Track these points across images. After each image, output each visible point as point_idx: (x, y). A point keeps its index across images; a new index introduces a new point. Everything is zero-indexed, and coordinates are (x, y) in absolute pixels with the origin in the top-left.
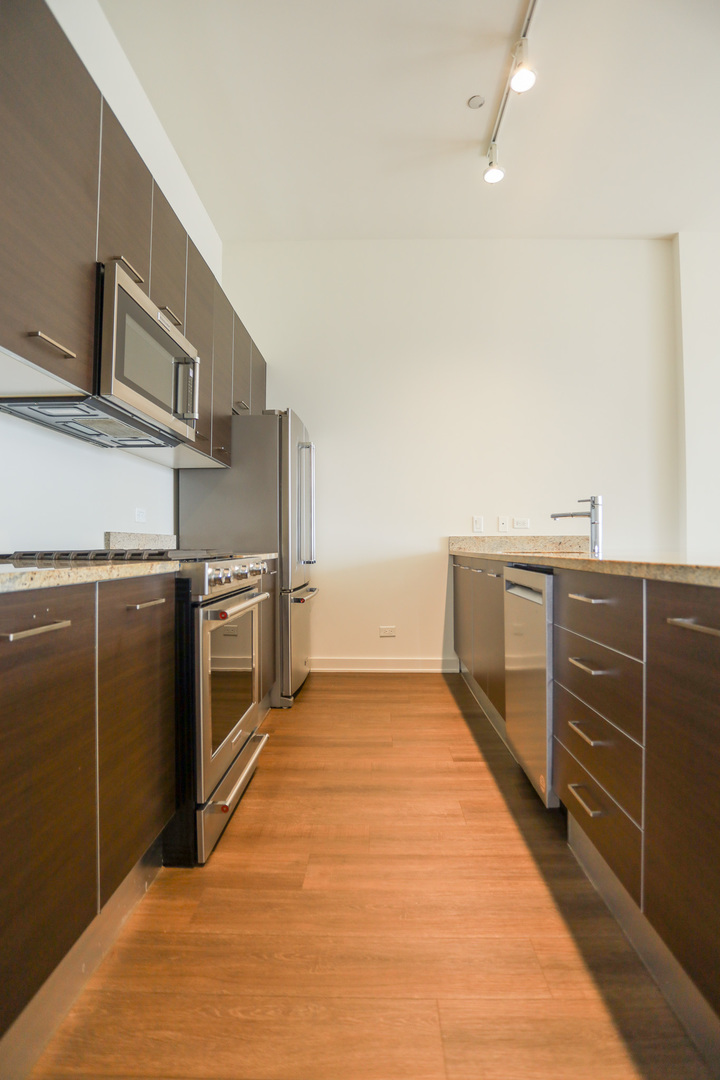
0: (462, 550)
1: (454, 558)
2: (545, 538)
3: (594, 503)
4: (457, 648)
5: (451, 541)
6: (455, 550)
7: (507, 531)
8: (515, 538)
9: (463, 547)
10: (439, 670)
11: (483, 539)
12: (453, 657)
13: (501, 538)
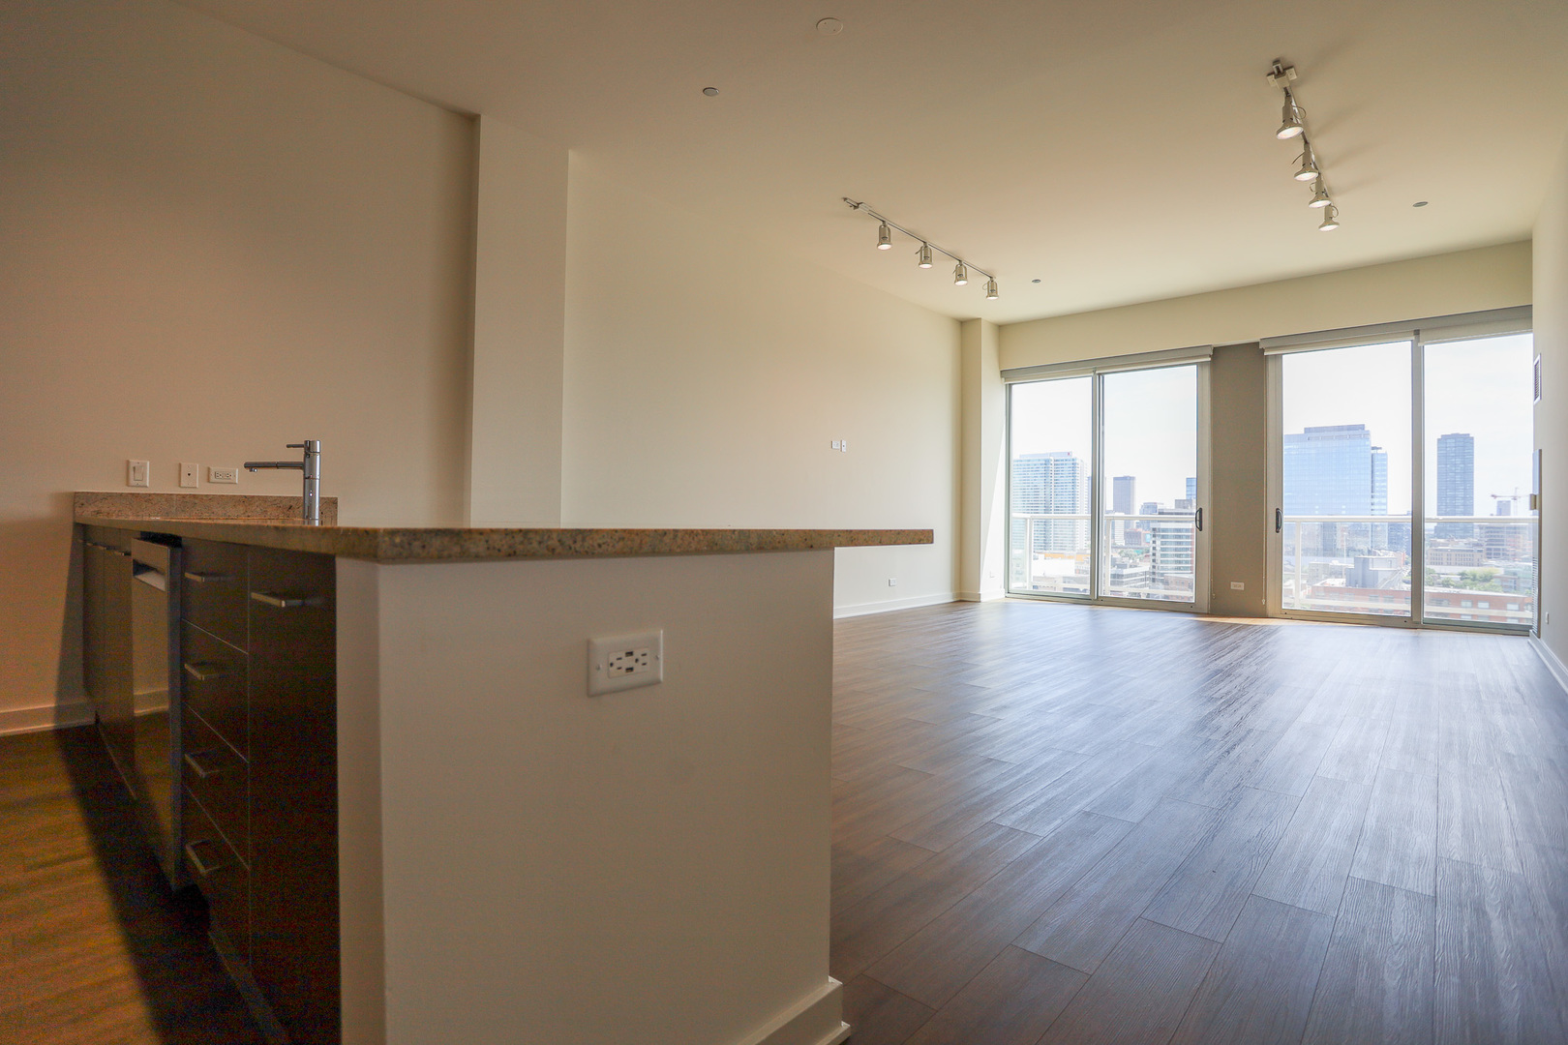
0: (100, 517)
1: (83, 531)
2: (265, 499)
3: (308, 449)
4: (89, 684)
5: (78, 499)
6: (87, 514)
7: (196, 485)
8: (211, 498)
9: (105, 509)
10: (49, 725)
11: (149, 498)
12: (81, 700)
13: (184, 496)
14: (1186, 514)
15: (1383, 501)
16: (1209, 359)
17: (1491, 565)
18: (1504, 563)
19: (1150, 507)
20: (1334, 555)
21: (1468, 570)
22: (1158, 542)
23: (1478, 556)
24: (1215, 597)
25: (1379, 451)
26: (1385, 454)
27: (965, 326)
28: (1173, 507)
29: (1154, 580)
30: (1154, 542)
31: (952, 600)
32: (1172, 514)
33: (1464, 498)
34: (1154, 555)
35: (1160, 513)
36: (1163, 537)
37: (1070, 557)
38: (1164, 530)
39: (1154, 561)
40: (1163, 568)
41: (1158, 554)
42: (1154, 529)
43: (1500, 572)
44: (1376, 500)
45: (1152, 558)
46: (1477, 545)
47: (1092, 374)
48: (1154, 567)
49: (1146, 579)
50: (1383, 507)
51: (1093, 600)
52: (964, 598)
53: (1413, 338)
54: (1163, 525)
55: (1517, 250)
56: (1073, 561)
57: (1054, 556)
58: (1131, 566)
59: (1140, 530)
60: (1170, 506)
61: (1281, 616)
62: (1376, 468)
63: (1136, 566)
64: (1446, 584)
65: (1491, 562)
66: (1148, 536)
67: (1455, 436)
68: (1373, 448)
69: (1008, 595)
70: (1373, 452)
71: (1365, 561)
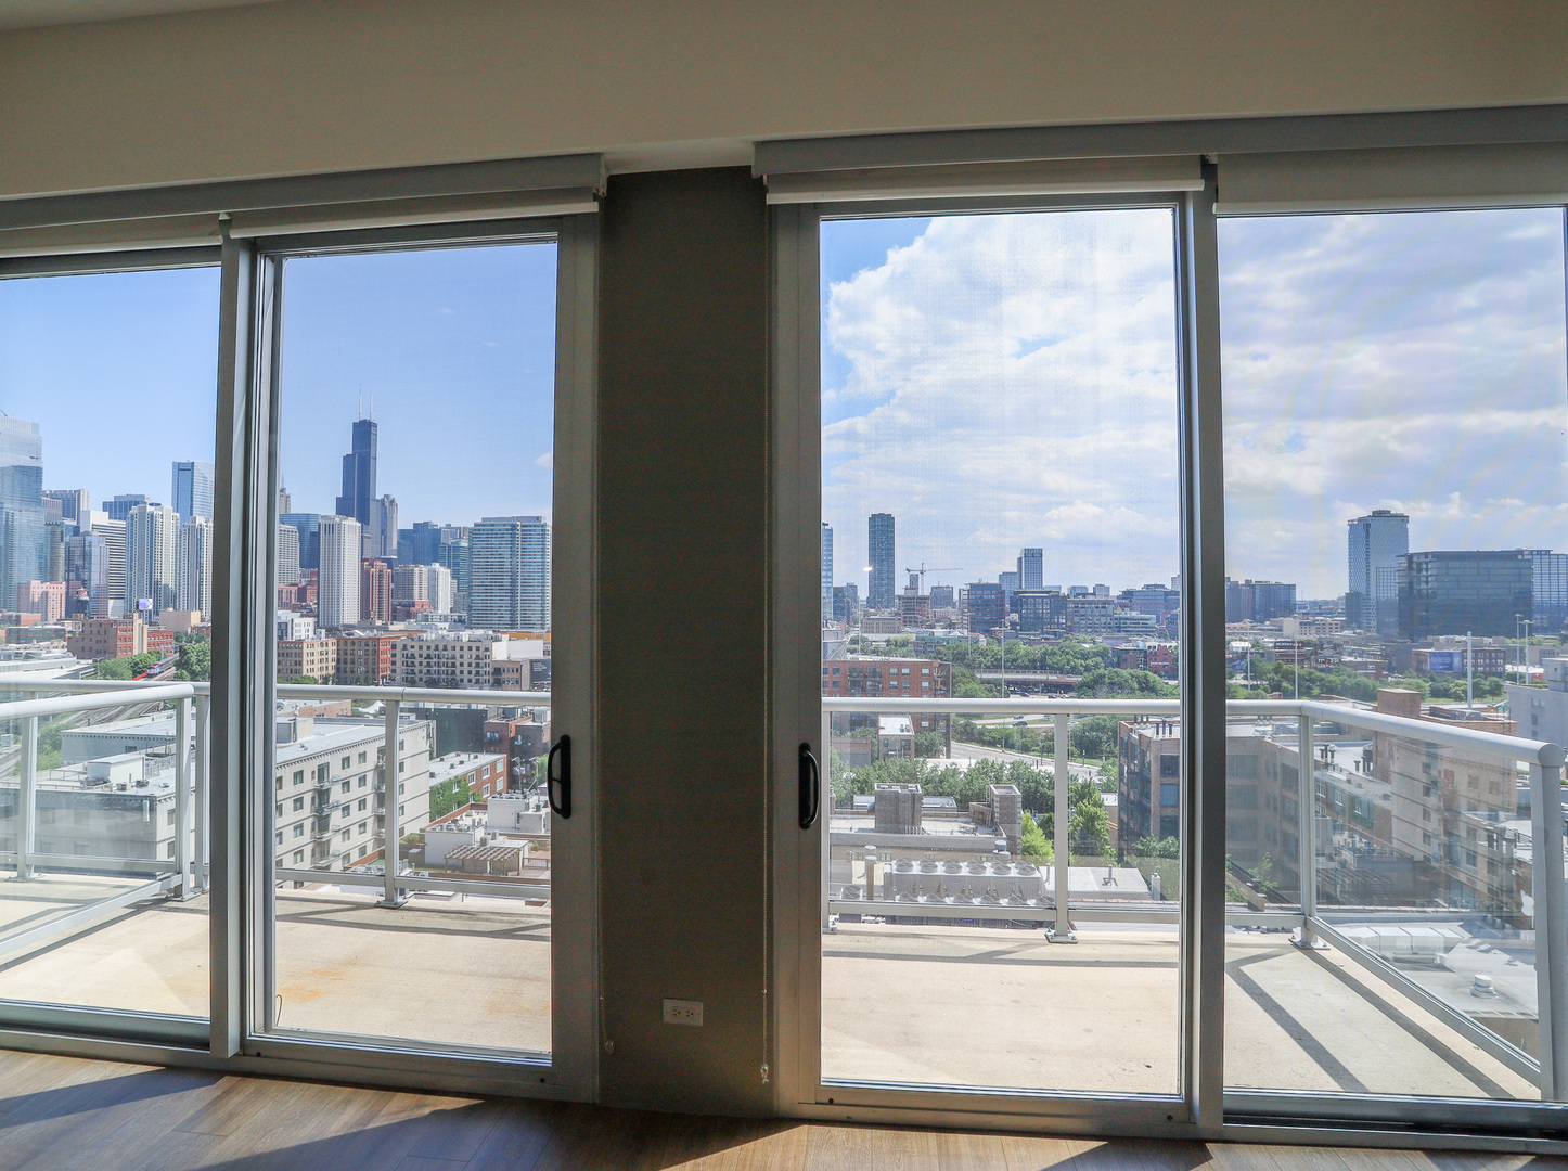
15: (830, 574)
17: (907, 632)
18: (915, 630)
21: (892, 636)
23: (897, 624)
26: (831, 530)
33: (888, 572)
37: (539, 637)
43: (913, 638)
46: (896, 614)
50: (829, 580)
56: (542, 641)
57: (519, 637)
64: (876, 652)
65: (907, 629)
67: (881, 516)
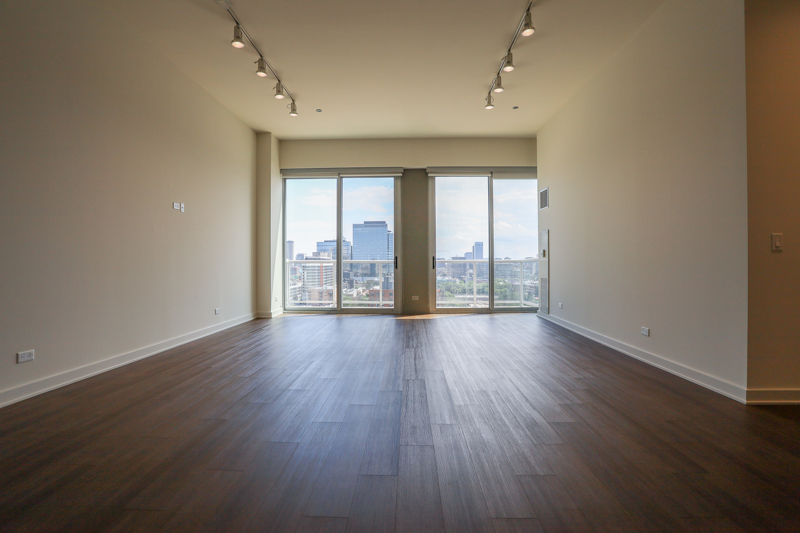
14: (317, 259)
16: (402, 175)
19: (300, 256)
20: (375, 276)
22: (305, 273)
24: (404, 304)
25: (390, 233)
27: (260, 136)
28: (312, 256)
29: (304, 291)
30: (304, 273)
31: (252, 319)
32: (311, 259)
34: (304, 278)
35: (306, 259)
36: (308, 270)
38: (308, 267)
39: (304, 282)
40: (308, 285)
41: (305, 279)
42: (303, 266)
44: (389, 253)
45: (303, 280)
47: (338, 177)
48: (304, 284)
49: (300, 291)
51: (339, 311)
52: (260, 316)
53: (490, 175)
54: (307, 265)
55: (529, 142)
58: (293, 285)
59: (296, 267)
60: (310, 255)
61: (436, 312)
62: (389, 240)
63: (295, 285)
66: (301, 270)
68: (388, 231)
69: (285, 311)
70: (388, 233)
71: (388, 278)
